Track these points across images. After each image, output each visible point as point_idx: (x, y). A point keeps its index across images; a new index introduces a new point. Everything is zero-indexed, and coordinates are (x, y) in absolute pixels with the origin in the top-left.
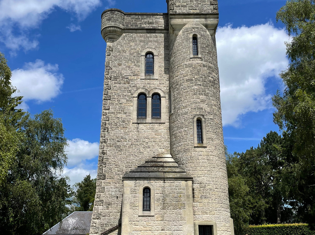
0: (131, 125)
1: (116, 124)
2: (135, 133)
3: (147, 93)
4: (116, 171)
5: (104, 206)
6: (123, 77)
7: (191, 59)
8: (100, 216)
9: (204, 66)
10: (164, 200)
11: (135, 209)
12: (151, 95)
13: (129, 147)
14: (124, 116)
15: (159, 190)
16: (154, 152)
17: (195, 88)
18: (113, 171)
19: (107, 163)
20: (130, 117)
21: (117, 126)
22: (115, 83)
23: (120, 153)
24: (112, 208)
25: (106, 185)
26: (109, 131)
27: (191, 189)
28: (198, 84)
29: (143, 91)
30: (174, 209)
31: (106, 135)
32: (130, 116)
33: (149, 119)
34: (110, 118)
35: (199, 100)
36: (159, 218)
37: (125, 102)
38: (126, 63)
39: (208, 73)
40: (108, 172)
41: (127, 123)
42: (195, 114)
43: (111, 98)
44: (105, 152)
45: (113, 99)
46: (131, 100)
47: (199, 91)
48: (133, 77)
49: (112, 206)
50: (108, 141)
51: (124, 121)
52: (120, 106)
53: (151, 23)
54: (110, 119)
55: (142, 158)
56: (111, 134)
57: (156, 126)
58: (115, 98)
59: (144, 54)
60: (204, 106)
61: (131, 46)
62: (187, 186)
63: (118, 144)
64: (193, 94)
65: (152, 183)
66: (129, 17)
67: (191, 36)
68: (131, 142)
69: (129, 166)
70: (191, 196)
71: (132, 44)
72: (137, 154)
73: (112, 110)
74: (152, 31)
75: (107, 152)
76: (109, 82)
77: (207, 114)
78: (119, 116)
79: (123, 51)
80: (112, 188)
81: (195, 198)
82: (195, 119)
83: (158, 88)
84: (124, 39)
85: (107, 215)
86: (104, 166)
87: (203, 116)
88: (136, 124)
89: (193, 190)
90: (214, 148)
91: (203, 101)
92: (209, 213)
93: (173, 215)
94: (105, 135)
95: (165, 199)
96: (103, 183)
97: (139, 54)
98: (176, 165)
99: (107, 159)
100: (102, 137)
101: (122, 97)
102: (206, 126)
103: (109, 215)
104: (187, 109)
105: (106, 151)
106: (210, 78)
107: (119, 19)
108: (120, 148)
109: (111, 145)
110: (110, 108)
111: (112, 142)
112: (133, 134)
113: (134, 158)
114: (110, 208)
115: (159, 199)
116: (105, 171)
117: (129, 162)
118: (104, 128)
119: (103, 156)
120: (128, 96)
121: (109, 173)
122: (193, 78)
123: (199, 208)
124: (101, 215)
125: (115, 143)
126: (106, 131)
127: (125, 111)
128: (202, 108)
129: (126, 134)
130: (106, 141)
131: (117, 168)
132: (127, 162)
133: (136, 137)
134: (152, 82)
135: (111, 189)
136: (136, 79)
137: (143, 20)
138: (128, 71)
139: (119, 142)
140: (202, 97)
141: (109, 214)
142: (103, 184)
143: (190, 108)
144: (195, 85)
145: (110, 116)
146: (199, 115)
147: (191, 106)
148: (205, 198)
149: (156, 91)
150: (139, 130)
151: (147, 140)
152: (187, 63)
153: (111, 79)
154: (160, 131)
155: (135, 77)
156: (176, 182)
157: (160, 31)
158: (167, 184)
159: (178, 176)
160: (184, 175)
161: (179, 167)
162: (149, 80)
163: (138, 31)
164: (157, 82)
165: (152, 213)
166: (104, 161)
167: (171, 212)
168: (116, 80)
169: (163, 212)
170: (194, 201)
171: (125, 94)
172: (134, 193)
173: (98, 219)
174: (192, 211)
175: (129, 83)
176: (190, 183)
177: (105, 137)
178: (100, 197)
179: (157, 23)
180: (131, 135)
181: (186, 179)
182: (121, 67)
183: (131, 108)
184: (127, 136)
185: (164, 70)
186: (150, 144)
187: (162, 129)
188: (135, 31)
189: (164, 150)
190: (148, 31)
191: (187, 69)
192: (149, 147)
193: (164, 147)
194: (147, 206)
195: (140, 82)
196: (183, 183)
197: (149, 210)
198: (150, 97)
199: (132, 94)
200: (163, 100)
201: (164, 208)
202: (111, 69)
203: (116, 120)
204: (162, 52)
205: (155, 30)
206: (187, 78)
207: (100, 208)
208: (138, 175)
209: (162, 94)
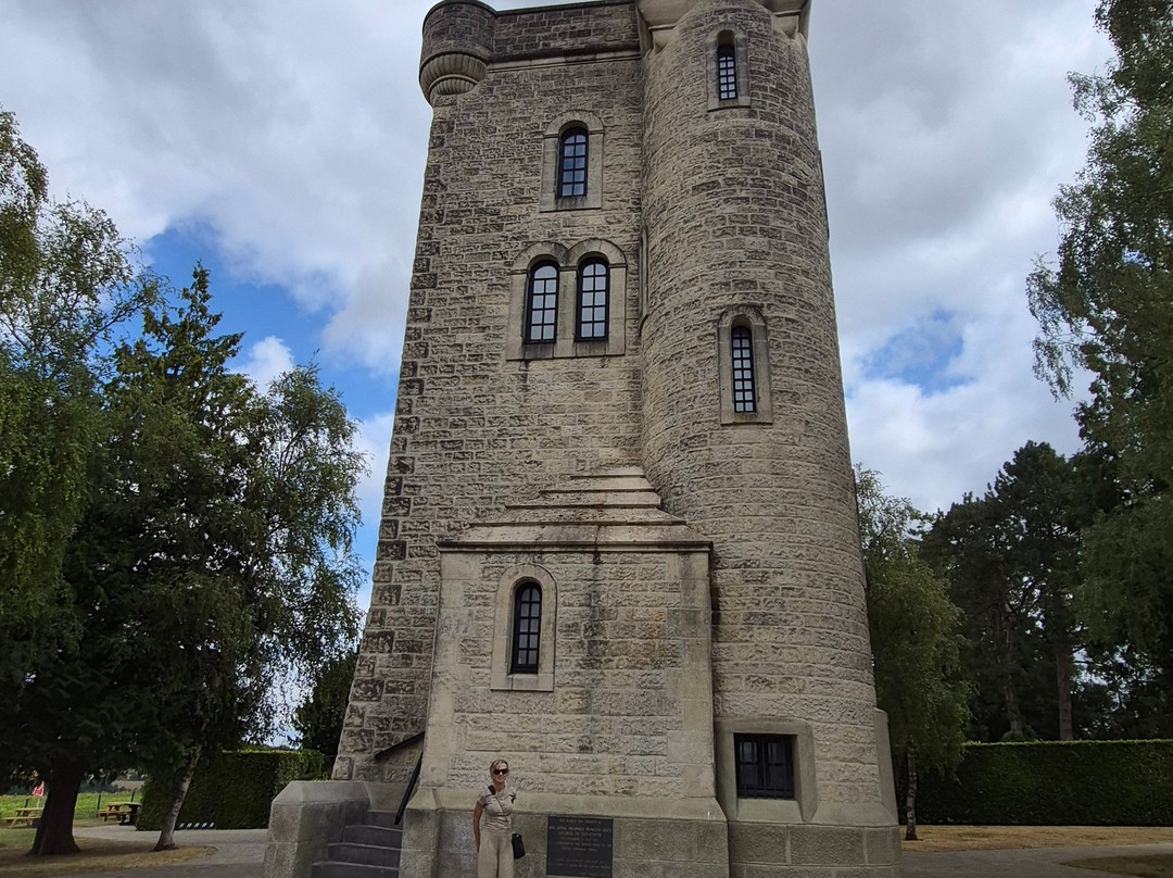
0: (500, 366)
1: (448, 366)
2: (516, 393)
3: (560, 258)
4: (442, 529)
5: (395, 654)
6: (481, 212)
7: (712, 115)
8: (378, 688)
9: (760, 134)
10: (594, 628)
11: (481, 665)
12: (574, 262)
13: (493, 444)
14: (478, 338)
15: (575, 590)
16: (579, 461)
17: (725, 211)
18: (431, 530)
19: (412, 501)
20: (498, 341)
21: (453, 372)
22: (453, 232)
23: (460, 467)
24: (421, 661)
25: (406, 579)
26: (425, 392)
27: (702, 588)
28: (738, 198)
29: (547, 250)
30: (634, 667)
31: (414, 405)
32: (497, 336)
33: (566, 342)
34: (430, 348)
35: (740, 254)
36: (570, 702)
37: (484, 293)
38: (492, 166)
39: (776, 157)
40: (414, 533)
41: (489, 361)
42: (728, 303)
43: (439, 281)
44: (408, 462)
45: (445, 286)
46: (504, 282)
47: (741, 219)
48: (515, 210)
49: (423, 654)
50: (421, 424)
51: (477, 357)
52: (466, 306)
53: (581, 34)
54: (430, 352)
55: (534, 482)
56: (430, 401)
57: (591, 366)
58: (450, 282)
59: (553, 130)
60: (760, 273)
61: (512, 111)
62: (686, 573)
63: (455, 434)
64: (719, 233)
65: (548, 565)
66: (510, 21)
67: (712, 38)
68: (500, 428)
69: (489, 510)
70: (704, 615)
71: (515, 104)
72: (518, 468)
73: (438, 321)
74: (584, 58)
75: (413, 464)
76: (435, 230)
77: (772, 301)
78: (461, 338)
79: (486, 129)
80: (426, 590)
81: (723, 624)
82: (727, 322)
83: (599, 237)
84: (491, 90)
85: (404, 686)
86: (401, 511)
87: (758, 309)
88: (518, 364)
89: (714, 592)
90: (801, 428)
91: (757, 255)
92: (778, 685)
93: (628, 688)
94: (410, 405)
95: (597, 626)
96: (394, 572)
97: (537, 133)
98: (655, 499)
99: (413, 486)
100: (400, 412)
101: (473, 274)
102: (768, 347)
103: (408, 688)
104: (696, 288)
105: (413, 458)
106: (785, 177)
107: (473, 29)
108: (458, 448)
109: (431, 439)
110: (432, 313)
111: (434, 429)
112: (507, 402)
113: (508, 483)
114: (415, 662)
115: (576, 624)
116: (403, 531)
117: (490, 498)
118: (409, 381)
119: (401, 478)
120: (496, 271)
121: (416, 536)
122: (720, 179)
123: (737, 665)
124: (382, 685)
125: (443, 432)
126: (415, 391)
127: (482, 323)
128: (752, 282)
129: (482, 399)
130: (411, 427)
131: (447, 518)
132: (482, 498)
133: (516, 410)
134: (580, 217)
135: (422, 593)
136: (524, 212)
137: (553, 27)
138: (500, 189)
139: (457, 426)
140: (757, 242)
141: (411, 684)
142: (396, 577)
143: (706, 286)
144: (726, 201)
145: (430, 342)
146: (742, 305)
147: (712, 277)
148: (763, 624)
149: (594, 247)
150: (528, 383)
151: (555, 419)
152: (699, 129)
153: (440, 221)
154: (604, 385)
155: (523, 209)
156: (645, 562)
157: (612, 55)
158: (608, 568)
159: (654, 535)
160: (678, 534)
161: (661, 507)
162: (568, 214)
163: (535, 62)
164: (597, 220)
165: (544, 680)
166: (403, 495)
167: (619, 680)
168: (459, 223)
169: (586, 676)
170: (716, 635)
171: (485, 265)
172: (478, 602)
173: (370, 699)
174: (707, 676)
175: (499, 227)
176: (700, 561)
177: (410, 412)
178: (381, 621)
179: (600, 30)
180: (499, 401)
181: (684, 548)
182: (475, 179)
183: (505, 310)
184: (485, 406)
185: (625, 177)
186: (566, 431)
187: (612, 378)
188: (527, 63)
189: (615, 453)
190: (570, 59)
191: (698, 149)
192: (562, 443)
193: (618, 442)
194: (523, 660)
195: (540, 221)
196: (672, 563)
197: (533, 669)
198: (571, 269)
199: (510, 264)
200: (618, 275)
201: (591, 662)
202: (444, 187)
203: (452, 354)
204: (616, 122)
205: (591, 49)
206: (696, 179)
207: (382, 659)
208: (498, 536)
209: (614, 257)
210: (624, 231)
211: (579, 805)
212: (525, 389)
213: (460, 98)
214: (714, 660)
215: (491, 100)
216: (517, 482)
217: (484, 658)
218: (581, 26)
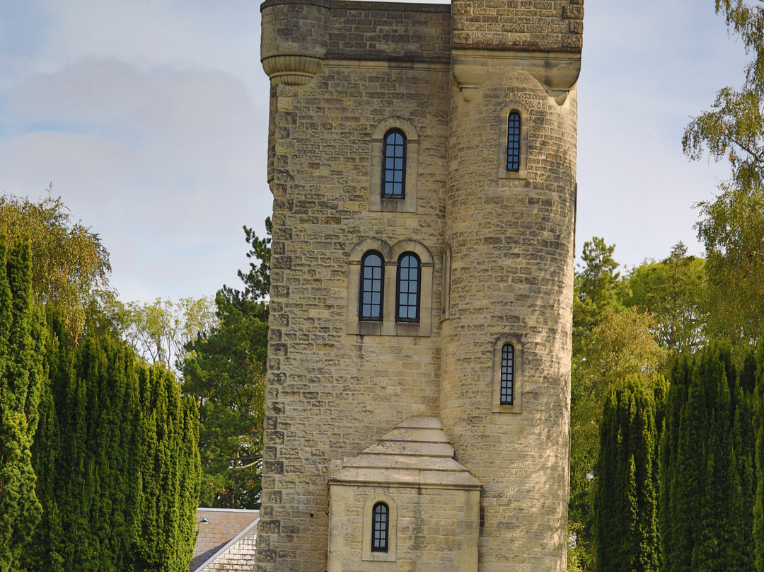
0: (342, 338)
1: (305, 335)
2: (355, 360)
3: (385, 253)
4: (307, 454)
5: (282, 534)
6: (323, 204)
7: (501, 182)
8: (274, 555)
9: (531, 201)
10: (418, 529)
11: (356, 547)
12: (395, 259)
13: (339, 396)
14: (325, 314)
15: (407, 508)
16: (398, 412)
17: (504, 263)
18: (300, 455)
19: (285, 434)
20: (340, 317)
21: (308, 340)
22: (302, 221)
23: (318, 412)
24: (300, 539)
25: (285, 487)
26: (289, 354)
27: (476, 509)
28: (513, 254)
29: (375, 246)
30: (438, 550)
31: (282, 363)
32: (340, 314)
33: (389, 324)
34: (290, 319)
35: (511, 296)
36: (405, 567)
37: (328, 277)
38: (330, 163)
40: (288, 456)
41: (334, 334)
42: (502, 331)
43: (293, 263)
44: (280, 406)
45: (298, 268)
46: (343, 270)
47: (514, 270)
48: (349, 205)
49: (300, 535)
50: (288, 378)
51: (325, 329)
52: (316, 287)
53: (401, 38)
54: (290, 323)
55: (369, 425)
56: (293, 362)
57: (407, 343)
58: (302, 265)
59: (379, 134)
60: (522, 311)
61: (344, 109)
62: (467, 502)
63: (313, 388)
64: (499, 279)
65: (392, 494)
66: (341, 16)
67: (505, 113)
68: (344, 385)
69: (339, 443)
70: (476, 523)
71: (347, 103)
72: (357, 414)
73: (295, 298)
74: (404, 65)
75: (284, 408)
76: (287, 218)
77: (528, 331)
78: (313, 313)
79: (324, 125)
80: (298, 494)
82: (500, 345)
83: (414, 238)
84: (326, 85)
85: (290, 554)
86: (278, 441)
87: (519, 337)
88: (356, 337)
89: (482, 510)
90: (537, 415)
91: (521, 298)
92: (512, 559)
93: (435, 561)
94: (278, 364)
95: (419, 528)
96: (277, 482)
97: (366, 134)
98: (450, 450)
99: (286, 424)
100: (272, 367)
101: (320, 260)
102: (523, 363)
103: (292, 555)
104: (482, 316)
105: (283, 403)
106: (545, 234)
107: (313, 30)
108: (315, 398)
109: (296, 390)
110: (290, 291)
111: (297, 382)
112: (348, 367)
113: (351, 425)
114: (295, 539)
115: (407, 527)
116: (281, 454)
117: (339, 435)
118: (277, 345)
119: (276, 418)
120: (337, 259)
121: (290, 458)
122: (503, 237)
123: (491, 549)
124: (275, 553)
125: (305, 385)
126: (282, 353)
127: (329, 302)
128: (517, 318)
129: (331, 363)
130: (281, 380)
131: (310, 447)
132: (334, 434)
133: (354, 372)
134: (399, 219)
135: (296, 497)
136: (357, 209)
137: (378, 28)
138: (337, 185)
139: (314, 381)
140: (521, 288)
141: (294, 552)
142: (278, 485)
143: (489, 316)
144: (506, 255)
145: (290, 314)
146: (510, 334)
147: (492, 311)
148: (507, 528)
149: (410, 247)
150: (363, 353)
151: (382, 381)
152: (491, 191)
153: (291, 209)
154: (416, 358)
155: (352, 206)
156: (447, 494)
157: (426, 66)
158: (425, 498)
159: (450, 479)
160: (464, 479)
161: (455, 458)
162: (390, 215)
163: (363, 63)
164: (412, 222)
165: (391, 555)
166: (278, 429)
167: (431, 556)
168: (306, 212)
169: (412, 554)
170: (481, 533)
171: (328, 252)
172: (353, 513)
173: (269, 561)
174: (476, 556)
175: (338, 221)
176: (476, 495)
177: (279, 368)
178: (271, 514)
179: (419, 38)
180: (343, 366)
181: (468, 488)
182: (317, 173)
183: (344, 293)
184: (333, 368)
185: (433, 186)
186: (390, 390)
187: (421, 353)
188: (356, 63)
189: (422, 408)
190: (393, 64)
191: (489, 207)
192: (386, 399)
193: (425, 400)
194: (380, 546)
195: (369, 218)
196: (460, 496)
197: (385, 549)
198: (393, 264)
199: (347, 255)
200: (427, 273)
201: (416, 547)
202: (292, 178)
203: (307, 325)
204: (428, 132)
205: (411, 58)
206: (487, 233)
207: (274, 537)
208: (362, 476)
209: (425, 258)
210: (432, 235)
212: (361, 357)
213: (300, 90)
214: (480, 546)
215: (327, 96)
216: (357, 424)
217: (358, 544)
218: (400, 29)
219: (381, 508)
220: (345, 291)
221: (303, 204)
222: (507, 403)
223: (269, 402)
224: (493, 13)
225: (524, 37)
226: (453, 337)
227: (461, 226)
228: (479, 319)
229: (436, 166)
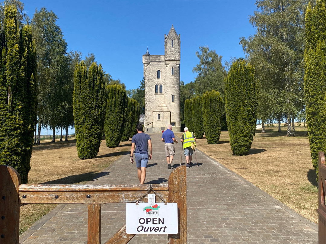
0: (154, 95)
6: (151, 79)
9: (175, 78)
10: (163, 117)
12: (159, 85)
13: (154, 102)
14: (151, 92)
15: (162, 114)
16: (161, 104)
18: (149, 109)
20: (153, 93)
23: (151, 104)
27: (170, 114)
29: (157, 84)
33: (159, 93)
36: (162, 121)
37: (152, 88)
38: (151, 74)
39: (176, 80)
42: (172, 94)
43: (147, 86)
51: (151, 94)
52: (150, 89)
53: (159, 59)
55: (157, 105)
56: (148, 98)
57: (161, 95)
58: (149, 86)
59: (157, 71)
63: (150, 101)
65: (160, 113)
66: (152, 57)
67: (171, 68)
68: (154, 100)
71: (153, 67)
73: (148, 90)
76: (147, 81)
78: (150, 92)
83: (161, 83)
84: (151, 65)
86: (147, 107)
87: (174, 94)
90: (176, 103)
91: (174, 90)
92: (174, 120)
96: (147, 112)
97: (155, 71)
99: (147, 105)
100: (145, 99)
105: (147, 103)
107: (149, 59)
112: (154, 98)
113: (155, 105)
114: (149, 118)
116: (147, 109)
120: (152, 86)
122: (172, 82)
123: (172, 118)
124: (147, 120)
126: (146, 97)
128: (174, 92)
129: (152, 98)
130: (147, 100)
132: (153, 106)
134: (160, 81)
137: (156, 58)
138: (152, 77)
140: (174, 88)
141: (149, 120)
144: (172, 85)
145: (147, 92)
147: (171, 91)
148: (173, 116)
150: (156, 96)
151: (159, 100)
152: (170, 77)
155: (155, 79)
156: (166, 112)
157: (162, 63)
158: (164, 113)
160: (168, 111)
161: (167, 108)
162: (158, 80)
165: (160, 120)
167: (165, 120)
169: (163, 119)
170: (170, 117)
172: (156, 115)
174: (170, 119)
175: (152, 81)
176: (170, 112)
178: (146, 115)
179: (161, 59)
183: (154, 90)
185: (163, 77)
187: (163, 96)
188: (154, 62)
190: (158, 62)
192: (159, 102)
193: (163, 102)
194: (159, 118)
195: (156, 81)
196: (168, 113)
199: (154, 85)
200: (163, 87)
203: (149, 94)
205: (160, 62)
206: (170, 82)
207: (147, 118)
208: (157, 111)
209: (163, 85)
210: (164, 82)
211: (163, 127)
213: (147, 66)
217: (156, 118)
218: (159, 58)
219: (159, 115)
220: (154, 89)
221: (148, 79)
222: (173, 101)
223: (145, 103)
224: (170, 56)
225: (174, 59)
226: (166, 94)
227: (167, 81)
228: (169, 92)
229: (164, 75)
